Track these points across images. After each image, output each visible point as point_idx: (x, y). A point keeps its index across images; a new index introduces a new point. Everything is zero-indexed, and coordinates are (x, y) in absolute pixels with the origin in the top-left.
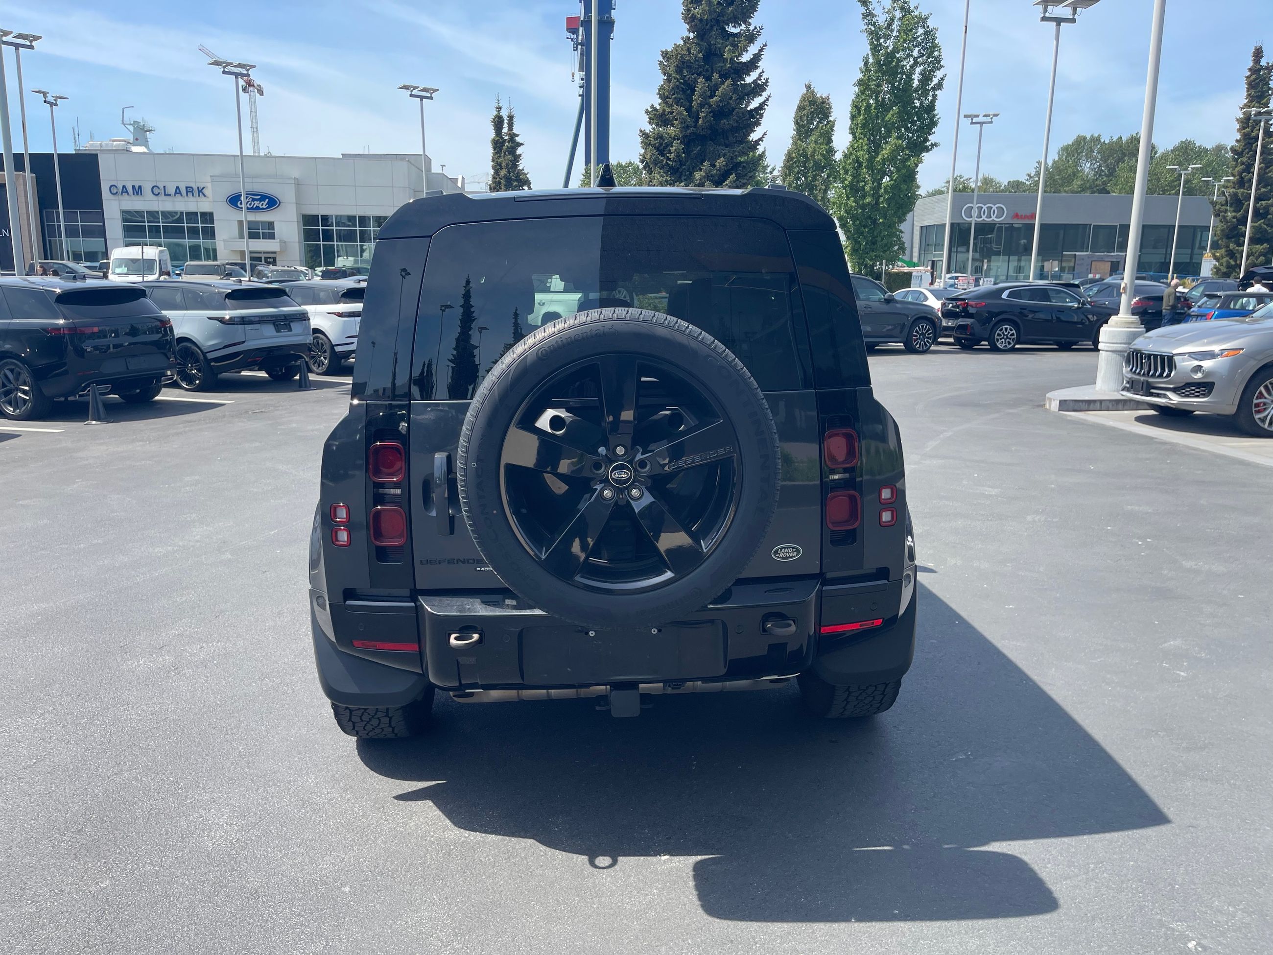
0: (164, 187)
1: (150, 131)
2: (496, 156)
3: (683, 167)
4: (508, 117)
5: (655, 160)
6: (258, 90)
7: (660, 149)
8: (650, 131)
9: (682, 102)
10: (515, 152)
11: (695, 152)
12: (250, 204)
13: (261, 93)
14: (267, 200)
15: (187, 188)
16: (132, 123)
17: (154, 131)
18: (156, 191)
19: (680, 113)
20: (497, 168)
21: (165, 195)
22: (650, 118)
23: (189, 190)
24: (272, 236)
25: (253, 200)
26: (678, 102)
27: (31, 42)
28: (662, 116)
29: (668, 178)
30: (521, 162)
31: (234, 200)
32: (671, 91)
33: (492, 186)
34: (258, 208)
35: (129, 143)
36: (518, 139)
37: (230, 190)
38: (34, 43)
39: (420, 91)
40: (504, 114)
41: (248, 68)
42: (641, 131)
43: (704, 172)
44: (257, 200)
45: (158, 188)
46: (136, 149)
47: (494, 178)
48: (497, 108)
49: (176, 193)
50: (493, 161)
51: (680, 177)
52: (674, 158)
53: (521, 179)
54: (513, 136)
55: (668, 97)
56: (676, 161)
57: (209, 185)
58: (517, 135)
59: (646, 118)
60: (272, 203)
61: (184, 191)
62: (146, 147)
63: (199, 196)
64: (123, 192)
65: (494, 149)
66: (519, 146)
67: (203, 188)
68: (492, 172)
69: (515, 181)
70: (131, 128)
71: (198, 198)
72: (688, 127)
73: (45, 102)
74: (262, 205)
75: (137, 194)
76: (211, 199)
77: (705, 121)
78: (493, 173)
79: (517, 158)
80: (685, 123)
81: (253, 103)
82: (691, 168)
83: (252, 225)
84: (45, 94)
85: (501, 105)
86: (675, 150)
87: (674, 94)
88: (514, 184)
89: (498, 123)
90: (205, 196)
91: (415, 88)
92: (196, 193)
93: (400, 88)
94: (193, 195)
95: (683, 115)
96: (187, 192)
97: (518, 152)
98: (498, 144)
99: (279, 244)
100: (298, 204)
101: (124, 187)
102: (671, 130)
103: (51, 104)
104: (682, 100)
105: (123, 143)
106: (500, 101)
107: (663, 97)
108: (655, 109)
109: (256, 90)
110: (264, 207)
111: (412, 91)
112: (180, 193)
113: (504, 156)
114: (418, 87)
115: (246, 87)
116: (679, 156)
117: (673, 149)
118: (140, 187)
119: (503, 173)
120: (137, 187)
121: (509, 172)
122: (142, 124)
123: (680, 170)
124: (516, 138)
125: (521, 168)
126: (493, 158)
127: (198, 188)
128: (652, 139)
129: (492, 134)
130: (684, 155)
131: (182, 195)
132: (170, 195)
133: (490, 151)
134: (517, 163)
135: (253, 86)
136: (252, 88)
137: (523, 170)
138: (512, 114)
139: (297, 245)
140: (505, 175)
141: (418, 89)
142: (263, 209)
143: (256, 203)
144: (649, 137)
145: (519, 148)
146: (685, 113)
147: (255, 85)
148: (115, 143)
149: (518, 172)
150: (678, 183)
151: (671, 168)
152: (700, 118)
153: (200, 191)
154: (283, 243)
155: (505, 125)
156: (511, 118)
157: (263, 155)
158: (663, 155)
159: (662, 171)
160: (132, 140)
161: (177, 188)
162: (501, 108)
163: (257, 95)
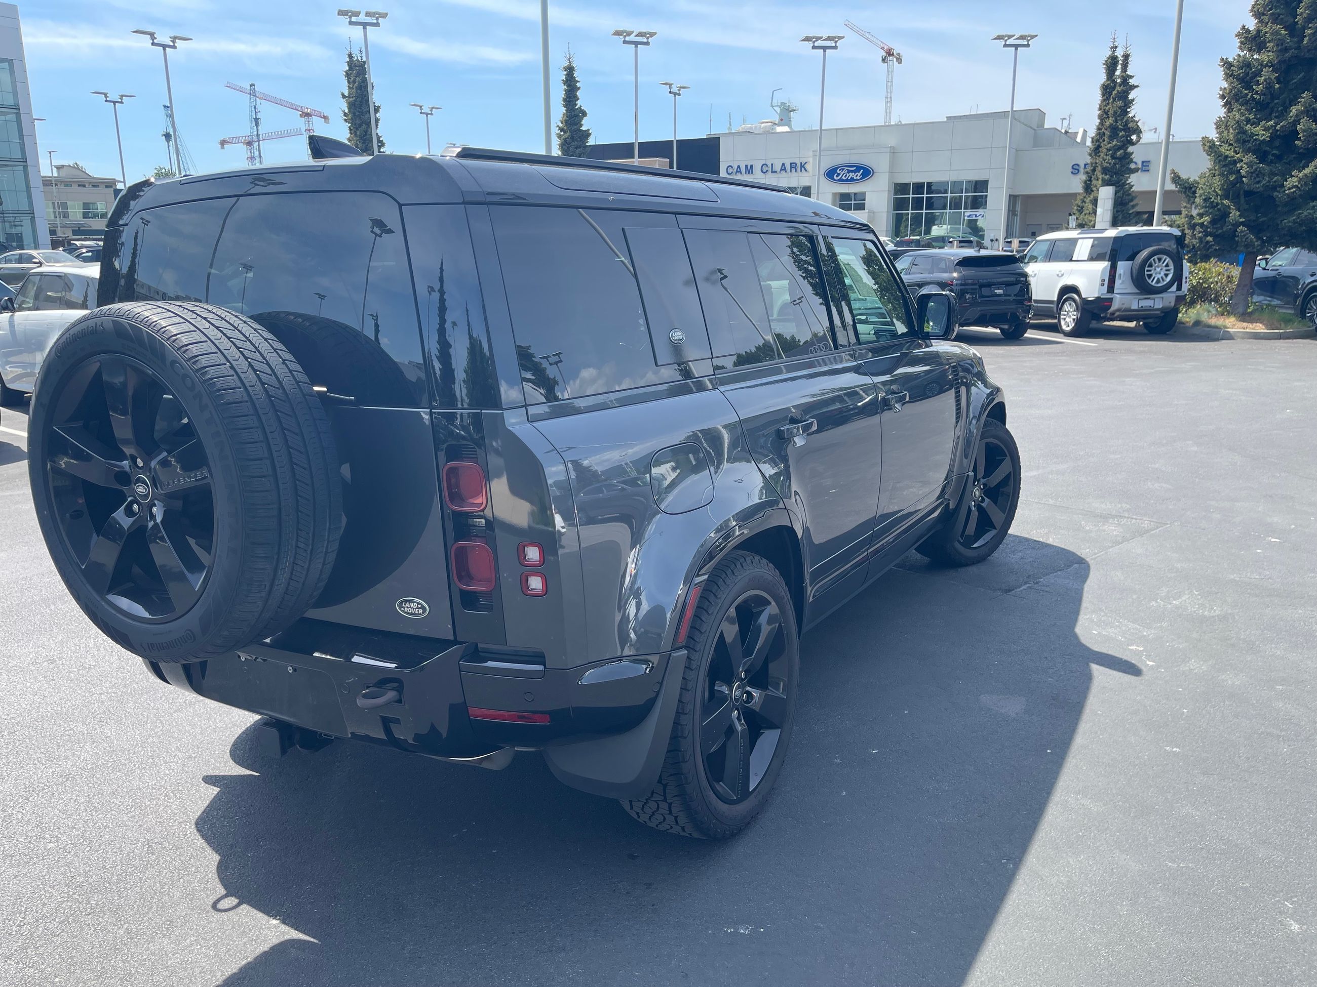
0: (772, 165)
1: (793, 110)
2: (1105, 103)
3: (1276, 101)
4: (1123, 56)
5: (1236, 95)
6: (897, 59)
7: (1245, 80)
8: (1234, 59)
9: (1282, 19)
10: (1127, 97)
11: (1295, 80)
12: (845, 176)
13: (899, 60)
14: (862, 171)
15: (791, 164)
16: (779, 104)
17: (797, 110)
18: (765, 169)
19: (1277, 33)
20: (1104, 115)
21: (772, 172)
22: (1241, 43)
23: (793, 166)
24: (861, 207)
25: (849, 171)
26: (1277, 18)
27: (648, 38)
28: (1255, 37)
29: (1252, 116)
30: (1133, 107)
31: (831, 174)
32: (1267, 5)
33: (1095, 139)
34: (852, 179)
35: (775, 124)
36: (1132, 82)
37: (827, 164)
38: (650, 40)
39: (1016, 39)
40: (1119, 53)
41: (837, 40)
42: (1222, 59)
43: (1302, 105)
44: (852, 171)
45: (767, 165)
46: (780, 129)
47: (1099, 129)
48: (1112, 48)
49: (781, 170)
50: (1100, 109)
51: (1271, 114)
52: (1262, 91)
53: (1129, 128)
54: (1126, 79)
55: (1264, 14)
56: (1265, 95)
57: (811, 160)
58: (1131, 77)
59: (1237, 42)
60: (866, 172)
61: (788, 167)
62: (789, 127)
63: (801, 171)
64: (737, 172)
65: (1103, 95)
66: (1133, 89)
67: (806, 163)
68: (1097, 121)
69: (1121, 130)
70: (778, 109)
71: (800, 173)
72: (1286, 50)
73: (670, 92)
74: (856, 176)
75: (749, 173)
76: (811, 174)
77: (1313, 39)
78: (1097, 124)
79: (1128, 103)
80: (1282, 44)
81: (890, 72)
82: (1288, 102)
83: (844, 197)
84: (670, 85)
85: (1116, 44)
86: (1265, 80)
87: (1271, 9)
88: (1121, 134)
89: (1111, 64)
90: (806, 170)
91: (1010, 37)
92: (798, 169)
93: (994, 39)
94: (796, 171)
95: (1280, 34)
96: (791, 168)
97: (1130, 97)
98: (1107, 90)
99: (867, 215)
100: (891, 173)
101: (739, 167)
102: (1265, 57)
103: (675, 94)
104: (1281, 16)
105: (770, 124)
106: (1116, 40)
107: (1258, 14)
108: (1248, 31)
109: (895, 59)
110: (858, 178)
111: (1006, 41)
112: (785, 170)
113: (1113, 103)
114: (1014, 36)
115: (886, 57)
116: (1271, 87)
117: (1261, 79)
118: (752, 166)
119: (1109, 122)
120: (749, 167)
121: (1116, 121)
122: (787, 105)
123: (1271, 105)
124: (1130, 80)
125: (1131, 115)
126: (1100, 106)
127: (801, 163)
128: (1234, 69)
129: (1102, 78)
130: (1277, 86)
131: (786, 172)
132: (776, 172)
133: (1097, 97)
134: (1129, 110)
135: (893, 55)
136: (891, 58)
137: (1134, 116)
138: (1128, 52)
139: (885, 215)
140: (1111, 124)
141: (1014, 38)
142: (857, 180)
143: (851, 174)
144: (1232, 66)
145: (1133, 92)
146: (1283, 32)
147: (895, 54)
148: (763, 125)
149: (1127, 120)
150: (1264, 122)
151: (1258, 103)
152: (1305, 36)
153: (803, 166)
154: (872, 213)
155: (1119, 67)
156: (1126, 57)
157: (894, 124)
158: (1250, 88)
159: (1243, 108)
160: (777, 121)
161: (783, 164)
162: (1116, 47)
163: (896, 63)
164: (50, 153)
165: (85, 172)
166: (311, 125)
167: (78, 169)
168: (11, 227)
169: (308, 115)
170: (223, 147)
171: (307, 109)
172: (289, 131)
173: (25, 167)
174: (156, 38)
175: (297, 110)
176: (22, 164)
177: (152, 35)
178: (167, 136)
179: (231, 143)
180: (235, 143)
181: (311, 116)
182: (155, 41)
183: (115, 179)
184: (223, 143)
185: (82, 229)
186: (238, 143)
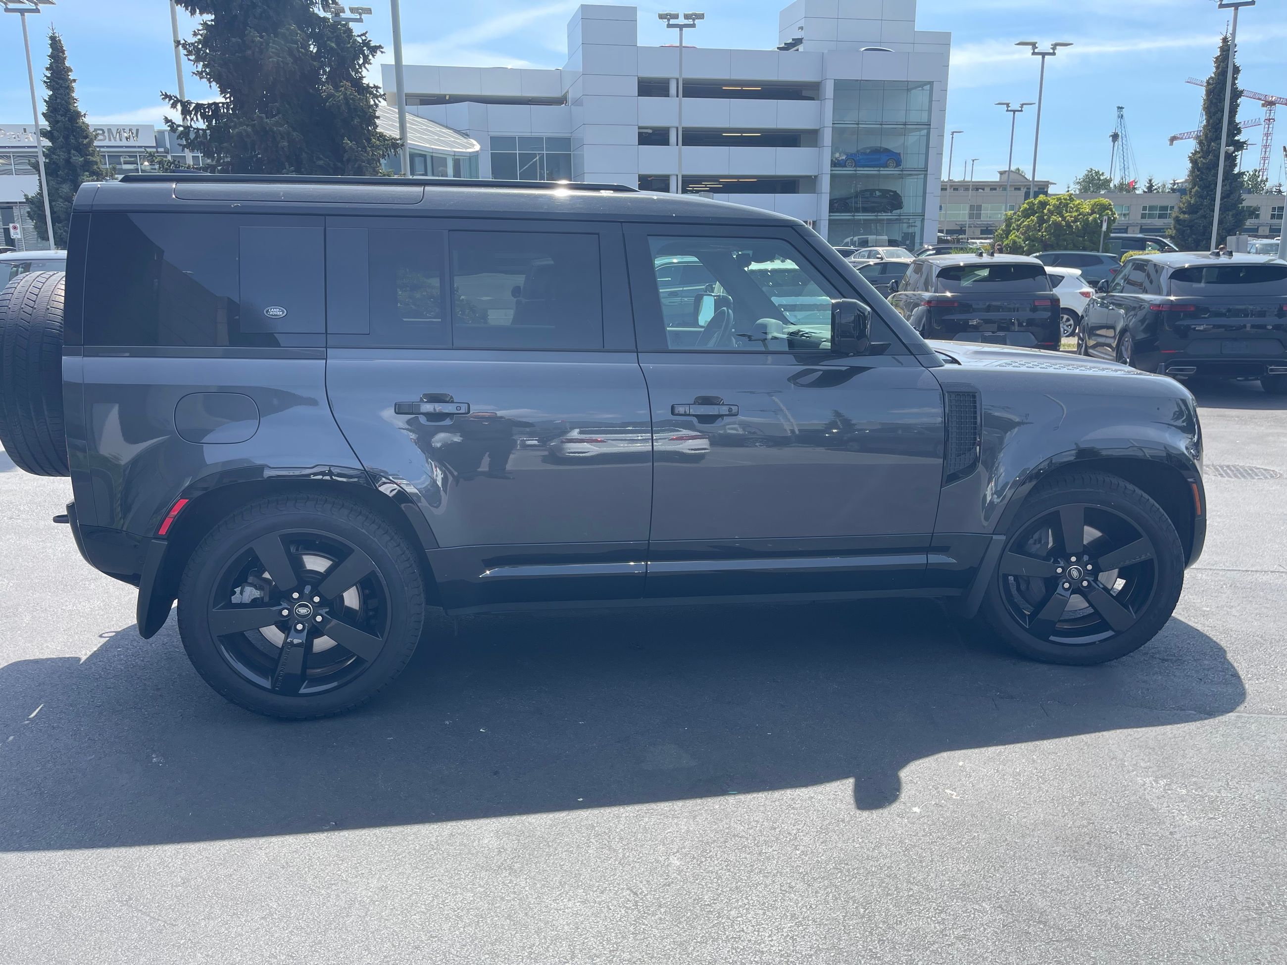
164: (973, 161)
165: (1024, 177)
166: (1272, 114)
167: (1018, 173)
168: (908, 227)
169: (1272, 103)
170: (1171, 144)
171: (1272, 97)
172: (1246, 122)
173: (926, 175)
174: (1037, 48)
175: (1260, 99)
176: (923, 172)
177: (1034, 45)
178: (1115, 137)
179: (1182, 139)
180: (1185, 139)
181: (1275, 104)
182: (1036, 51)
183: (1048, 182)
184: (1173, 139)
185: (989, 228)
186: (1189, 138)
